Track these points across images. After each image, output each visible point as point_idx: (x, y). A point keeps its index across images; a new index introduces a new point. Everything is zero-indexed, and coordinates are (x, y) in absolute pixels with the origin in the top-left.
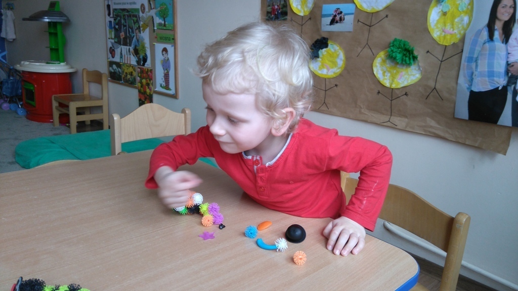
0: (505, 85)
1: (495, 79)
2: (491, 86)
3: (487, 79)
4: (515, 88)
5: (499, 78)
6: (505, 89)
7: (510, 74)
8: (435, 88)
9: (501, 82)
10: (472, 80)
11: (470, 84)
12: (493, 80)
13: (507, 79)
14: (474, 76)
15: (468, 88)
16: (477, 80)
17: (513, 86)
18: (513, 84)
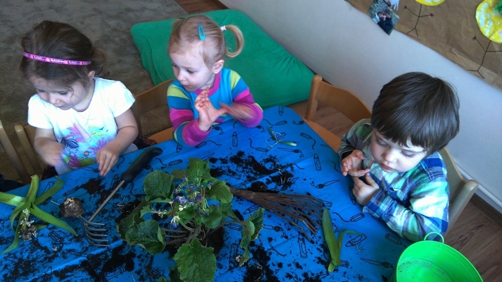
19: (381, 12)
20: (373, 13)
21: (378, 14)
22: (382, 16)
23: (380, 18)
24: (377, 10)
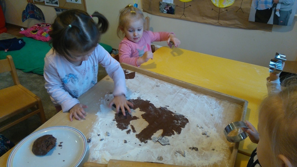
0: (271, 7)
1: (268, 5)
2: (266, 8)
3: (264, 5)
4: (275, 9)
5: (269, 4)
6: (271, 9)
7: (274, 3)
8: (241, 8)
9: (270, 6)
10: (257, 5)
11: (256, 6)
12: (267, 5)
13: (272, 5)
14: (258, 3)
15: (255, 8)
16: (260, 5)
17: (275, 8)
18: (275, 7)
19: (166, 7)
20: (162, 10)
21: (164, 9)
22: (167, 8)
23: (166, 10)
24: (163, 8)
